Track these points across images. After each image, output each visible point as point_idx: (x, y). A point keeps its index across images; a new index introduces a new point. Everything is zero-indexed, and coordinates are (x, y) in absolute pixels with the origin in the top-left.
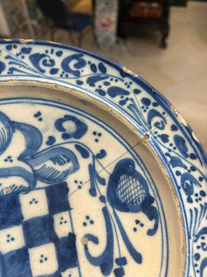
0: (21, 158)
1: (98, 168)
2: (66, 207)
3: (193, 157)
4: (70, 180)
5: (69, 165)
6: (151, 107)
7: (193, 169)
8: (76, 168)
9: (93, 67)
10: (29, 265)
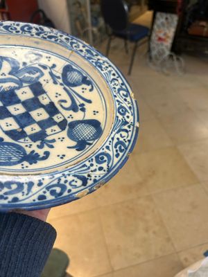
0: (10, 73)
1: (54, 73)
2: (44, 92)
3: (96, 55)
4: (41, 80)
5: (38, 74)
6: (70, 41)
7: (99, 59)
8: (42, 74)
9: (37, 29)
10: (32, 118)
